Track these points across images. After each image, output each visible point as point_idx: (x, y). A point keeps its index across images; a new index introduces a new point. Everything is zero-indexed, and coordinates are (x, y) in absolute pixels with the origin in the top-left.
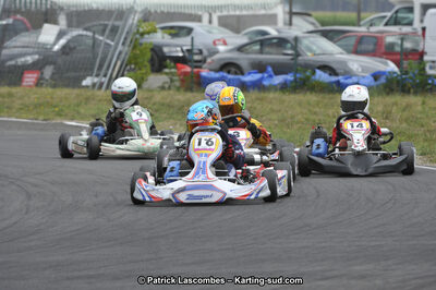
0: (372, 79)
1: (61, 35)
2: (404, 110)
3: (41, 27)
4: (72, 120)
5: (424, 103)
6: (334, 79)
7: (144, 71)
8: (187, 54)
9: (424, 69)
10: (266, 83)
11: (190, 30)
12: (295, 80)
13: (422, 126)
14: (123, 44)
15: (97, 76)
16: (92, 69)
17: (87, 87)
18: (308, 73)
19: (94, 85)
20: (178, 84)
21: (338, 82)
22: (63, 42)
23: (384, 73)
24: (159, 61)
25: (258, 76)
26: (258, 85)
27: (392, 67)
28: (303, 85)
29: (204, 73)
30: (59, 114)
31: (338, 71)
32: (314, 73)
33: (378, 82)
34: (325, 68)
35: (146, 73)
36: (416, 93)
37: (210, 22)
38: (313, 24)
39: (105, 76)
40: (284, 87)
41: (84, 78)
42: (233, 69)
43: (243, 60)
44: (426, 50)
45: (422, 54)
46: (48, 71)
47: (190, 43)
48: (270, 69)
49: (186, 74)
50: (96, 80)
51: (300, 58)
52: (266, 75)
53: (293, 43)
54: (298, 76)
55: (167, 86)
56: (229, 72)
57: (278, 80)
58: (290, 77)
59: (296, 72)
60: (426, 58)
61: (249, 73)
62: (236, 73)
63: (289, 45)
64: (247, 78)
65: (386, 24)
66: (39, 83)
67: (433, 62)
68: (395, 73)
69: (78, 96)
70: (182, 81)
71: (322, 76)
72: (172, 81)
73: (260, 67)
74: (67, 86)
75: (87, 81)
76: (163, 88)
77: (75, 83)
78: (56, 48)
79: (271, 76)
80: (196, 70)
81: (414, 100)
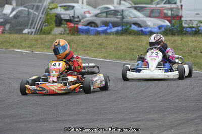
0: (157, 29)
1: (13, 10)
2: (172, 43)
3: (4, 6)
4: (18, 49)
5: (182, 40)
6: (140, 29)
7: (52, 26)
8: (72, 18)
9: (182, 24)
10: (108, 31)
11: (73, 7)
12: (122, 30)
13: (181, 50)
14: (42, 13)
15: (30, 28)
16: (28, 25)
17: (25, 33)
18: (128, 26)
19: (29, 33)
20: (67, 32)
21: (142, 31)
22: (14, 13)
23: (163, 26)
24: (59, 21)
25: (105, 28)
26: (105, 32)
27: (167, 23)
28: (126, 32)
29: (80, 27)
30: (12, 46)
31: (142, 25)
32: (131, 26)
33: (161, 30)
34: (136, 24)
35: (53, 27)
36: (178, 35)
37: (83, 3)
38: (130, 3)
39: (34, 28)
40: (117, 33)
41: (24, 29)
42: (93, 25)
43: (98, 20)
44: (183, 15)
45: (181, 17)
46: (7, 27)
47: (73, 13)
48: (110, 25)
49: (71, 27)
50: (30, 30)
51: (124, 19)
52: (108, 27)
53: (121, 12)
54: (124, 27)
55: (62, 33)
56: (91, 26)
57: (114, 29)
58: (119, 28)
59: (123, 26)
60: (183, 19)
61: (101, 27)
62: (95, 27)
63: (119, 14)
64: (100, 29)
65: (164, 3)
66: (3, 32)
67: (186, 21)
68: (168, 26)
69: (21, 38)
70: (70, 30)
71: (134, 28)
72: (65, 30)
73: (106, 24)
74: (16, 33)
75: (26, 31)
76: (61, 34)
77: (20, 32)
78: (11, 16)
79: (111, 28)
80: (76, 25)
81: (177, 38)
